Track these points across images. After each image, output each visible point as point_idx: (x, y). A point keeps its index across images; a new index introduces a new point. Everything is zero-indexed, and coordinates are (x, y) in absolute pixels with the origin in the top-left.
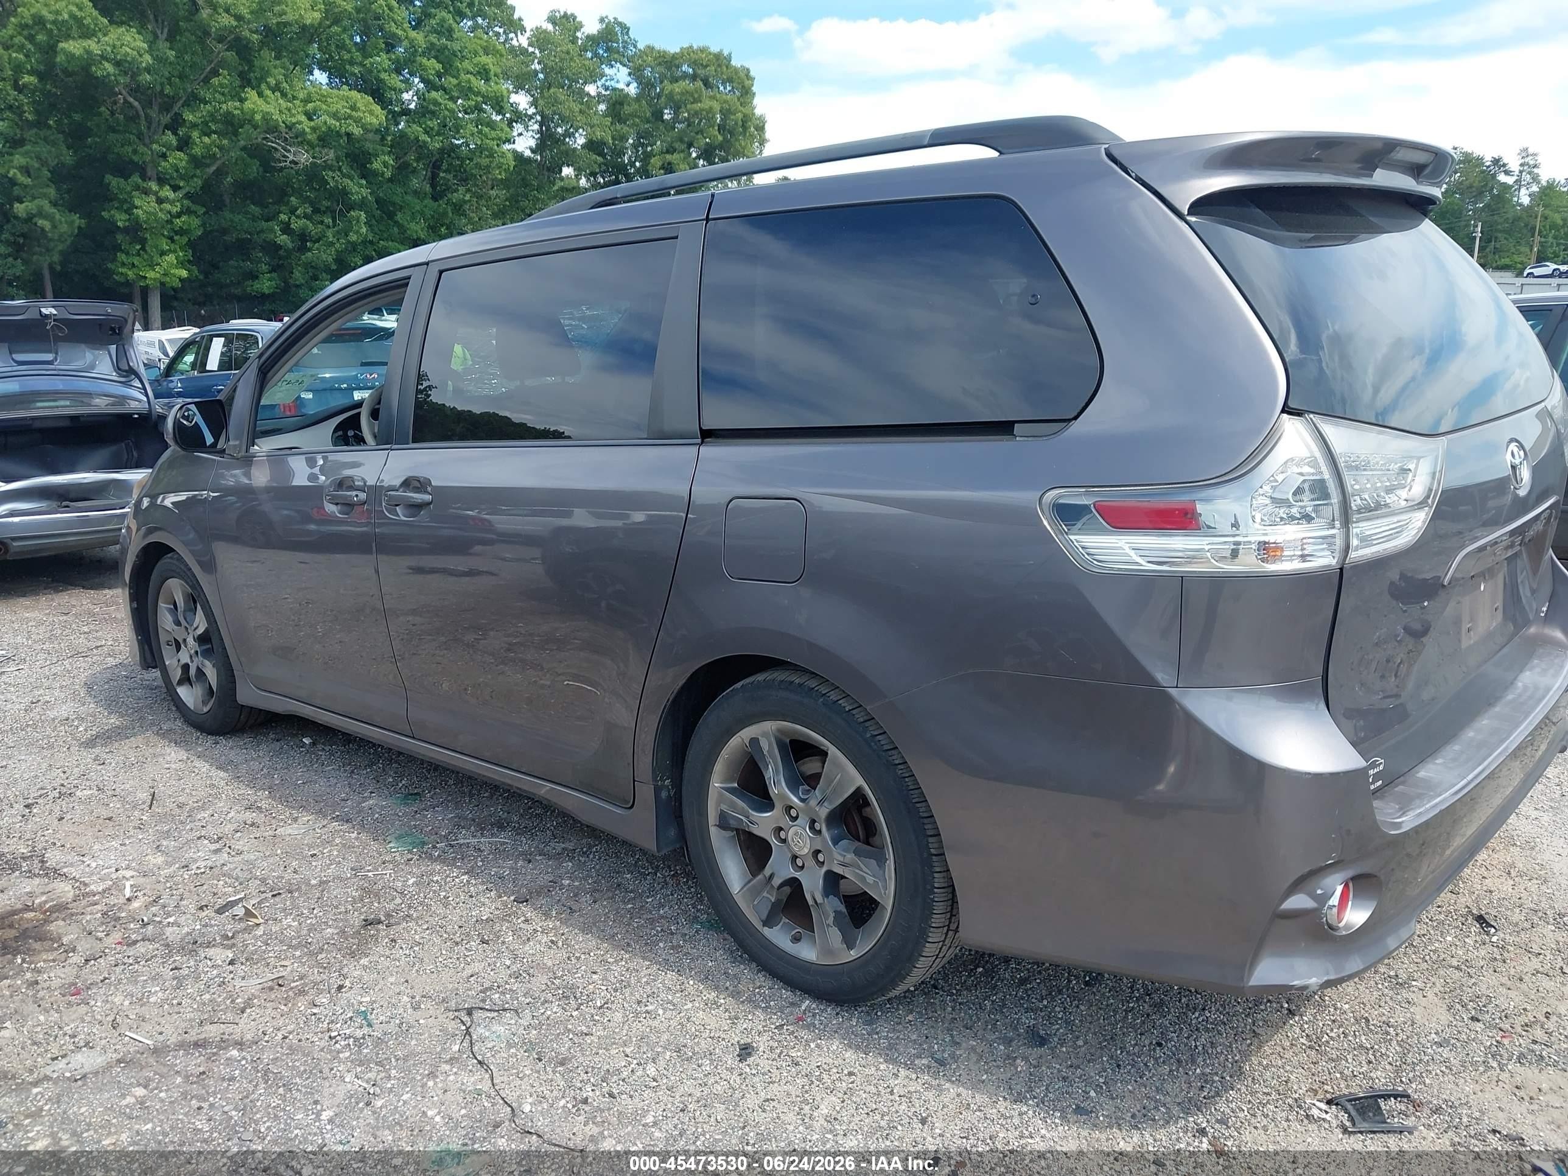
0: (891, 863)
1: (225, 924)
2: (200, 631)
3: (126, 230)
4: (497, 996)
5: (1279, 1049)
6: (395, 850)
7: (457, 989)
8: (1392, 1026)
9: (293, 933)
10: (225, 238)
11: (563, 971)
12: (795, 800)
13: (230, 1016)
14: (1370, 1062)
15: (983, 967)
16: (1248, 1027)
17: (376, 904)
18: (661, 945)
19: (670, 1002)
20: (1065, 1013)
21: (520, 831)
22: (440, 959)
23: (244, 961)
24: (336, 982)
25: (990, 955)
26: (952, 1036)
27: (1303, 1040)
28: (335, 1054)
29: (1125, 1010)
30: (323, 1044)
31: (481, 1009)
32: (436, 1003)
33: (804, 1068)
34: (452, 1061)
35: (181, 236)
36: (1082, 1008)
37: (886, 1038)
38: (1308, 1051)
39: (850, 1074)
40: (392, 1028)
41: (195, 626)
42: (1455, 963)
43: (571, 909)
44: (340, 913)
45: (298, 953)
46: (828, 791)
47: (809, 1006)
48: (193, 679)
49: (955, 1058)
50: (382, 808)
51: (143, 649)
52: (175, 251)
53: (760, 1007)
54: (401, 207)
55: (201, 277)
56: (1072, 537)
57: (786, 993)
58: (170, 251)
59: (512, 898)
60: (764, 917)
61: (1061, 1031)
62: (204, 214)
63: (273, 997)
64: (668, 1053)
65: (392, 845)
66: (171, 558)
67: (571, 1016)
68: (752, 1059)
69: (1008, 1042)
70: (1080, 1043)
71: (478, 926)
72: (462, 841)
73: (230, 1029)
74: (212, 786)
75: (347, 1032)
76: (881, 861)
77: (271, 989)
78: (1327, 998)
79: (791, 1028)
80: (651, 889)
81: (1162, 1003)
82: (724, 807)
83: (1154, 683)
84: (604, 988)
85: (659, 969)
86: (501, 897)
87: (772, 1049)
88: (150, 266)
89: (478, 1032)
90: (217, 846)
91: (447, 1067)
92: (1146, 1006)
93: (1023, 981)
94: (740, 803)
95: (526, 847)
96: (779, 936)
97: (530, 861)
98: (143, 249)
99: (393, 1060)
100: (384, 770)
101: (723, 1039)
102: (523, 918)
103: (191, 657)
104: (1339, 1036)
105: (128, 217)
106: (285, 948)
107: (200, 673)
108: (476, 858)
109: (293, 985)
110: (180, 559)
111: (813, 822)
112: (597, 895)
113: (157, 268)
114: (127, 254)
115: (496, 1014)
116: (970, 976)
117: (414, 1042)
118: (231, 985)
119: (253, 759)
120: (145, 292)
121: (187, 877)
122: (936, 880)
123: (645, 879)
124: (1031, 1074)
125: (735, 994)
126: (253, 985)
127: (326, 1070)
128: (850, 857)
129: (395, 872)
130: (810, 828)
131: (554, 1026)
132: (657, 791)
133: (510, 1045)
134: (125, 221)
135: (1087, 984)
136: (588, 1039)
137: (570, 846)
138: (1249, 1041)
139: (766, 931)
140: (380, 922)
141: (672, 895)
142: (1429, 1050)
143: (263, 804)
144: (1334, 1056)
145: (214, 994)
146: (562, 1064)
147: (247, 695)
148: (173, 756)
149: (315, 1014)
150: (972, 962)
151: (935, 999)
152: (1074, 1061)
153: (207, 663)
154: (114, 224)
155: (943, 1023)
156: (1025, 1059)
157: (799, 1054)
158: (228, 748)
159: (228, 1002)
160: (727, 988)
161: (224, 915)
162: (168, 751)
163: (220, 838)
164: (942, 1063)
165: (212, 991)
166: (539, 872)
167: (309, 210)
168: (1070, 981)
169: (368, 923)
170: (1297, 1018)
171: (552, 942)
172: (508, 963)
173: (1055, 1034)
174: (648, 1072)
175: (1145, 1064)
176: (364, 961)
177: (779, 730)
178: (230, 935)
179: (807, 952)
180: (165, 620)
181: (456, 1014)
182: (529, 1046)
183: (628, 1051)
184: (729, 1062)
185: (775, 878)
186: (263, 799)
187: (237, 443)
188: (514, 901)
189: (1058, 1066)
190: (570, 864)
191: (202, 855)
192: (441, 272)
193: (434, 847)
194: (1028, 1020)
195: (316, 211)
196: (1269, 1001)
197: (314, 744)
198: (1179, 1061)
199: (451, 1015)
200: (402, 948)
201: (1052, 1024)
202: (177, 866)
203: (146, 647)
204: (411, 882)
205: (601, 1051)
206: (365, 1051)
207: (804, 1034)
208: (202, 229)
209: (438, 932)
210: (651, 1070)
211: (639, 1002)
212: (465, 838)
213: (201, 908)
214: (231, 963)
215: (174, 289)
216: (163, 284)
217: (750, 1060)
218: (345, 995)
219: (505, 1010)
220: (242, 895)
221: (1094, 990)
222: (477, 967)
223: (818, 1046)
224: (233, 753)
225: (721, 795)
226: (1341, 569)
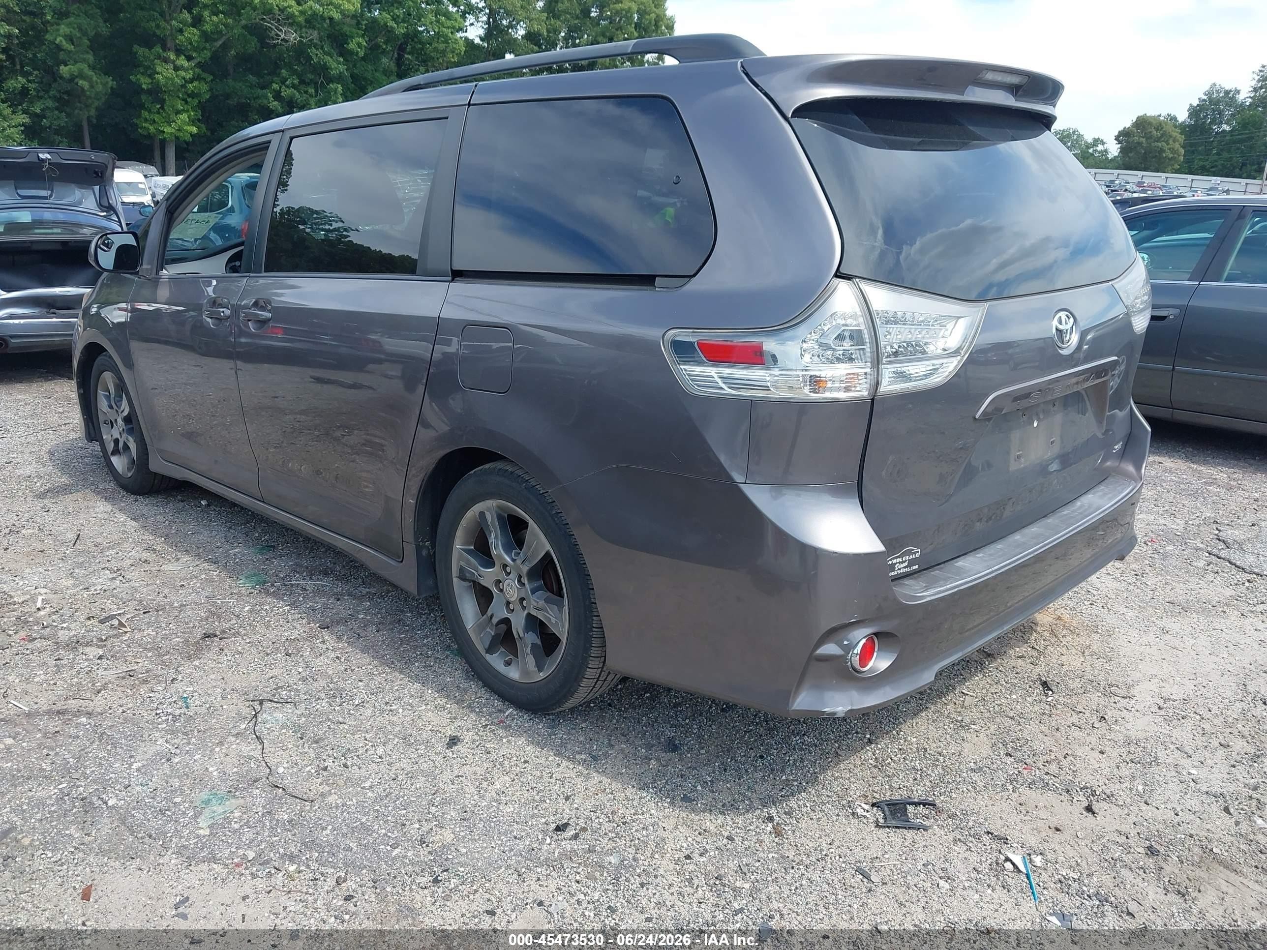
0: (566, 608)
1: (104, 630)
2: (126, 413)
3: (149, 92)
4: (285, 692)
5: (851, 766)
6: (243, 586)
7: (258, 686)
8: (943, 756)
9: (149, 640)
10: (229, 102)
11: (339, 678)
12: (508, 559)
13: (89, 695)
14: (916, 779)
15: (651, 693)
16: (833, 750)
17: (216, 623)
18: (416, 664)
19: (410, 705)
20: (699, 730)
21: (339, 578)
22: (252, 665)
23: (110, 657)
24: (172, 674)
25: (658, 686)
26: (609, 740)
27: (871, 761)
28: (156, 725)
29: (745, 731)
30: (150, 718)
31: (271, 701)
32: (240, 696)
33: (492, 756)
34: (237, 735)
35: (193, 98)
36: (713, 727)
37: (561, 738)
38: (873, 769)
39: (525, 762)
40: (203, 710)
41: (122, 409)
42: (1011, 714)
43: (359, 635)
44: (188, 628)
45: (150, 654)
46: (529, 554)
47: (511, 713)
48: (121, 450)
49: (606, 755)
50: (244, 554)
51: (88, 425)
52: (188, 111)
53: (475, 711)
54: (372, 82)
55: (209, 134)
56: (682, 367)
57: (498, 703)
58: (183, 110)
59: (318, 625)
60: (487, 646)
61: (692, 742)
62: (212, 81)
63: (124, 683)
64: (397, 740)
65: (241, 582)
66: (105, 355)
67: (334, 710)
68: (456, 747)
69: (649, 747)
70: (703, 751)
71: (287, 643)
72: (294, 582)
73: (87, 703)
74: (124, 532)
75: (169, 711)
76: (560, 606)
77: (124, 678)
78: (902, 733)
79: (493, 727)
80: (423, 625)
81: (775, 727)
82: (462, 563)
83: (731, 479)
84: (364, 691)
85: (409, 681)
86: (309, 624)
87: (474, 741)
88: (168, 122)
89: (261, 718)
90: (115, 575)
91: (233, 739)
92: (762, 729)
93: (676, 705)
94: (472, 560)
95: (340, 590)
96: (496, 661)
97: (338, 600)
98: (162, 108)
99: (196, 732)
100: (254, 528)
101: (440, 732)
102: (321, 640)
103: (120, 434)
104: (899, 761)
105: (150, 81)
106: (141, 650)
107: (126, 447)
108: (300, 595)
109: (139, 676)
110: (110, 357)
111: (520, 577)
112: (381, 627)
113: (173, 125)
114: (150, 111)
115: (280, 705)
116: (639, 698)
117: (214, 720)
118: (95, 673)
119: (160, 514)
120: (163, 144)
121: (86, 596)
122: (594, 622)
123: (421, 617)
124: (659, 771)
125: (460, 702)
126: (111, 675)
127: (146, 736)
128: (541, 603)
129: (238, 601)
130: (518, 581)
131: (319, 716)
132: (419, 549)
133: (283, 727)
134: (149, 84)
135: (723, 710)
136: (341, 727)
137: (373, 590)
138: (830, 759)
139: (488, 657)
140: (215, 636)
141: (437, 629)
142: (964, 774)
143: (158, 548)
144: (891, 774)
145: (81, 678)
146: (317, 742)
147: (157, 465)
148: (102, 507)
149: (150, 697)
150: (643, 689)
151: (606, 713)
152: (694, 764)
153: (130, 438)
154: (140, 86)
155: (607, 730)
156: (658, 759)
157: (492, 746)
158: (145, 505)
159: (90, 685)
160: (456, 697)
161: (105, 624)
162: (99, 505)
163: (119, 570)
164: (595, 758)
165: (81, 676)
166: (343, 609)
167: (296, 82)
168: (711, 707)
169: (207, 636)
170: (873, 746)
171: (337, 658)
172: (300, 670)
173: (687, 744)
174: (377, 752)
175: (746, 771)
176: (196, 663)
177: (499, 507)
178: (104, 638)
179: (513, 673)
180: (103, 404)
181: (252, 703)
182: (296, 728)
183: (368, 736)
184: (439, 749)
185: (493, 618)
186: (159, 544)
187: (149, 267)
188: (319, 627)
189: (680, 767)
190: (369, 604)
191: (102, 581)
192: (292, 139)
193: (272, 585)
194: (669, 733)
195: (302, 82)
196: (857, 733)
197: (208, 505)
198: (772, 770)
199: (247, 703)
200: (226, 655)
201: (687, 737)
202: (81, 588)
203: (90, 424)
204: (247, 609)
205: (348, 735)
206: (178, 724)
207: (501, 732)
208: (210, 93)
209: (256, 645)
210: (380, 751)
211: (387, 703)
212: (297, 580)
213: (89, 618)
214: (100, 658)
215: (187, 143)
216: (177, 138)
217: (455, 748)
218: (176, 685)
219: (287, 702)
220: (122, 611)
221: (727, 715)
222: (276, 672)
223: (508, 741)
224: (146, 508)
225: (461, 555)
226: (873, 400)
